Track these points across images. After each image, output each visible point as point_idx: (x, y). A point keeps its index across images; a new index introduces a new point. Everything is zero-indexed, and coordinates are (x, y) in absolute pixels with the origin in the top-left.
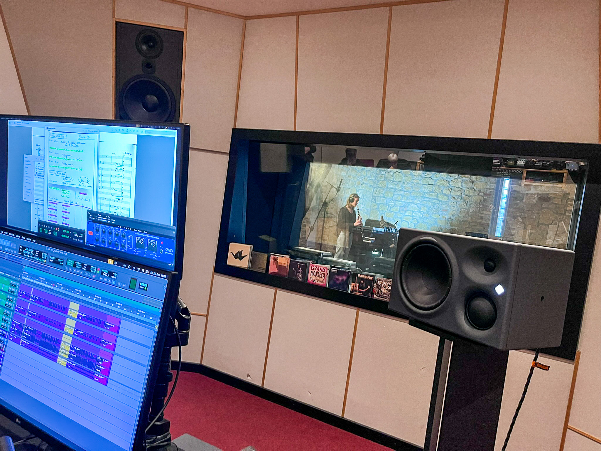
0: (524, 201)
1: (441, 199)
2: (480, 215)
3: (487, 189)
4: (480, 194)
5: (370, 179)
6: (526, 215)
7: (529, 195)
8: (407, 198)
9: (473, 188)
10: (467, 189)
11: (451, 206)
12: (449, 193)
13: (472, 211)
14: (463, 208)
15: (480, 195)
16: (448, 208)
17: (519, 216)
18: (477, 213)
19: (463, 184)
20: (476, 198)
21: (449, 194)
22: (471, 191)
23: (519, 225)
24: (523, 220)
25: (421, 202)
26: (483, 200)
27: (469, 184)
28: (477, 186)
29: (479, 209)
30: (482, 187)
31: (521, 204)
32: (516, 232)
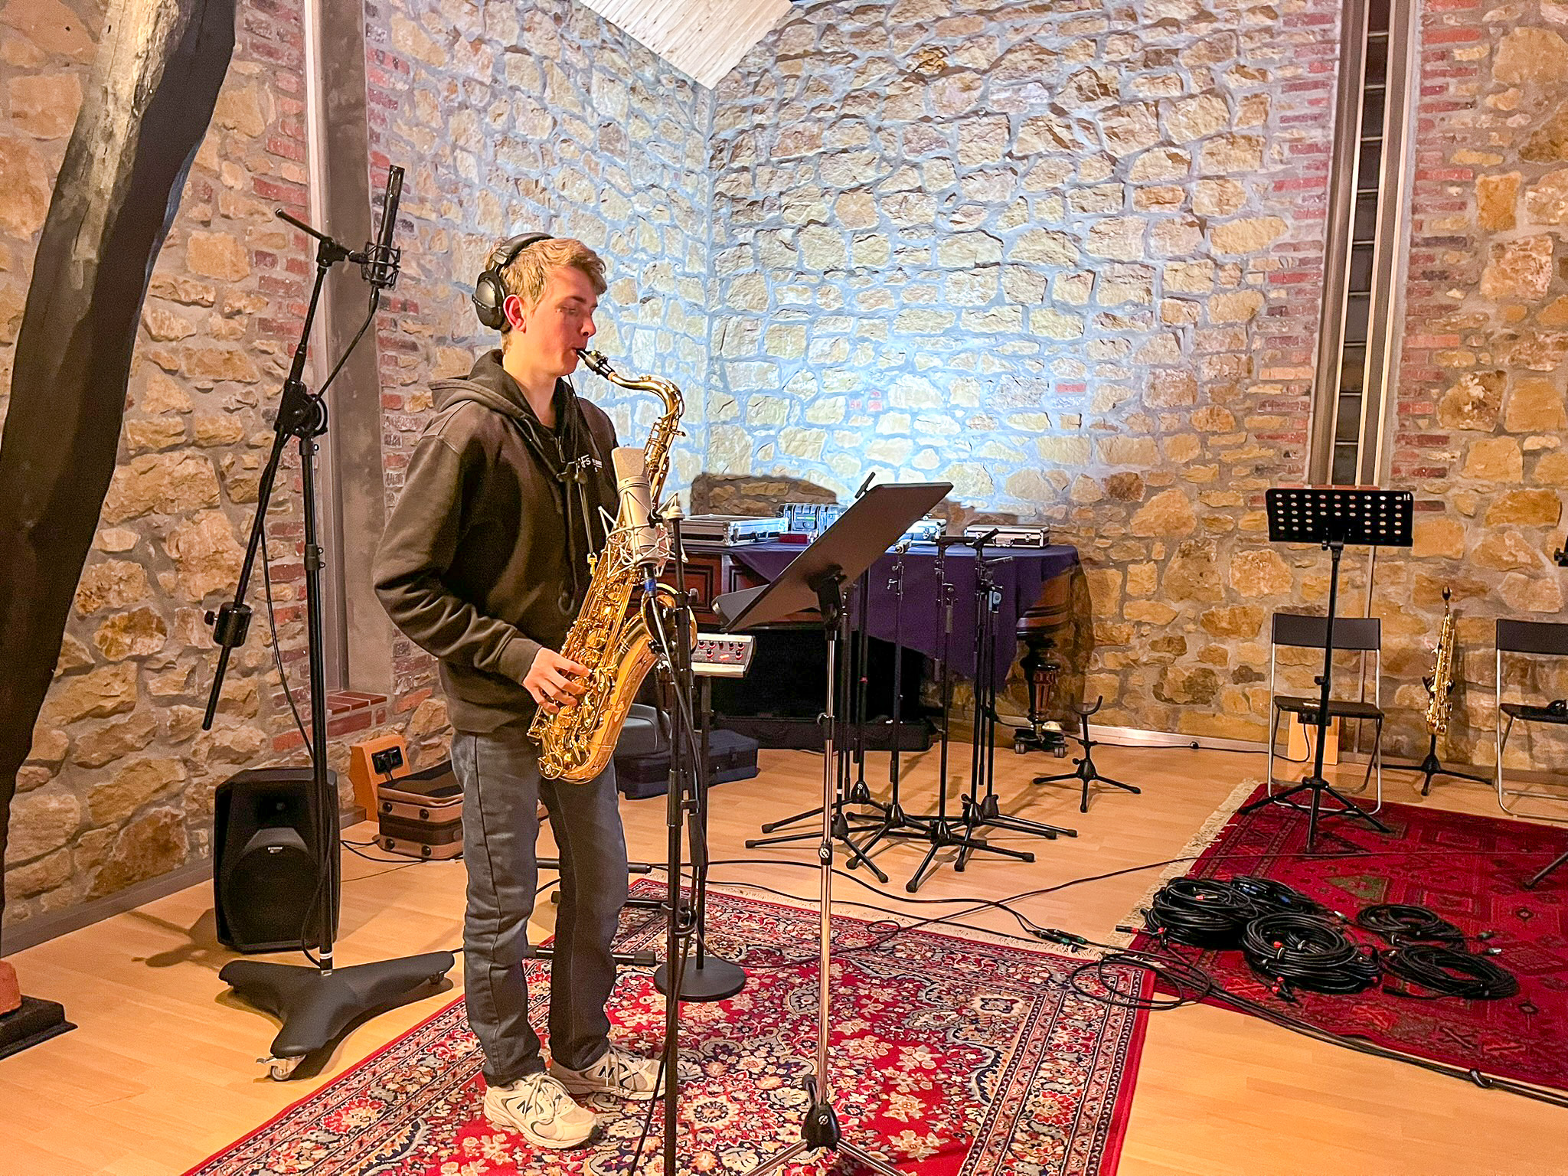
0: (1486, 287)
1: (1045, 333)
2: (1253, 390)
3: (1280, 247)
4: (1250, 279)
5: (685, 274)
6: (1504, 361)
7: (1509, 255)
8: (875, 350)
9: (1208, 257)
10: (1176, 265)
11: (1099, 362)
12: (1086, 297)
13: (1213, 374)
14: (1165, 367)
15: (1248, 287)
16: (1087, 376)
17: (1466, 369)
18: (1237, 381)
19: (1152, 242)
20: (1227, 307)
21: (1086, 301)
22: (1196, 271)
23: (1469, 416)
24: (1487, 389)
25: (945, 362)
26: (1264, 311)
27: (1185, 237)
28: (1229, 240)
29: (1250, 358)
30: (1251, 243)
31: (1471, 307)
32: (1458, 454)
